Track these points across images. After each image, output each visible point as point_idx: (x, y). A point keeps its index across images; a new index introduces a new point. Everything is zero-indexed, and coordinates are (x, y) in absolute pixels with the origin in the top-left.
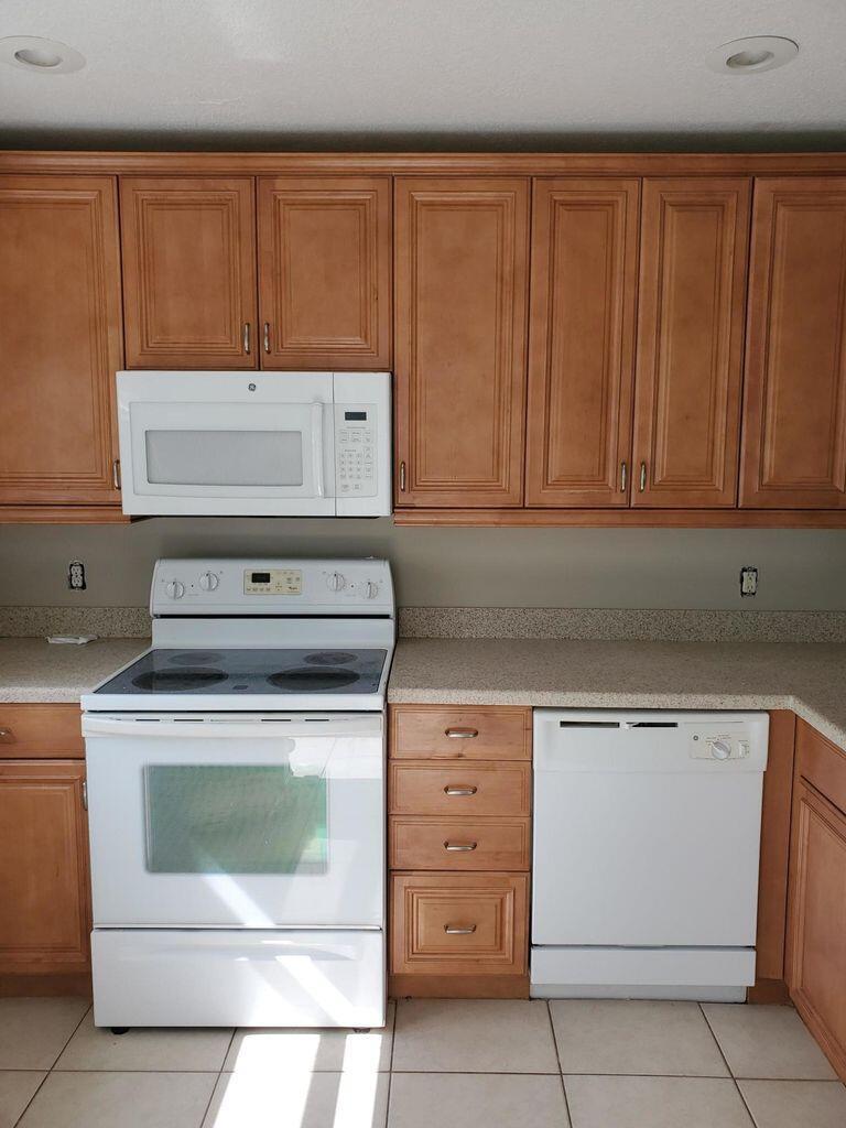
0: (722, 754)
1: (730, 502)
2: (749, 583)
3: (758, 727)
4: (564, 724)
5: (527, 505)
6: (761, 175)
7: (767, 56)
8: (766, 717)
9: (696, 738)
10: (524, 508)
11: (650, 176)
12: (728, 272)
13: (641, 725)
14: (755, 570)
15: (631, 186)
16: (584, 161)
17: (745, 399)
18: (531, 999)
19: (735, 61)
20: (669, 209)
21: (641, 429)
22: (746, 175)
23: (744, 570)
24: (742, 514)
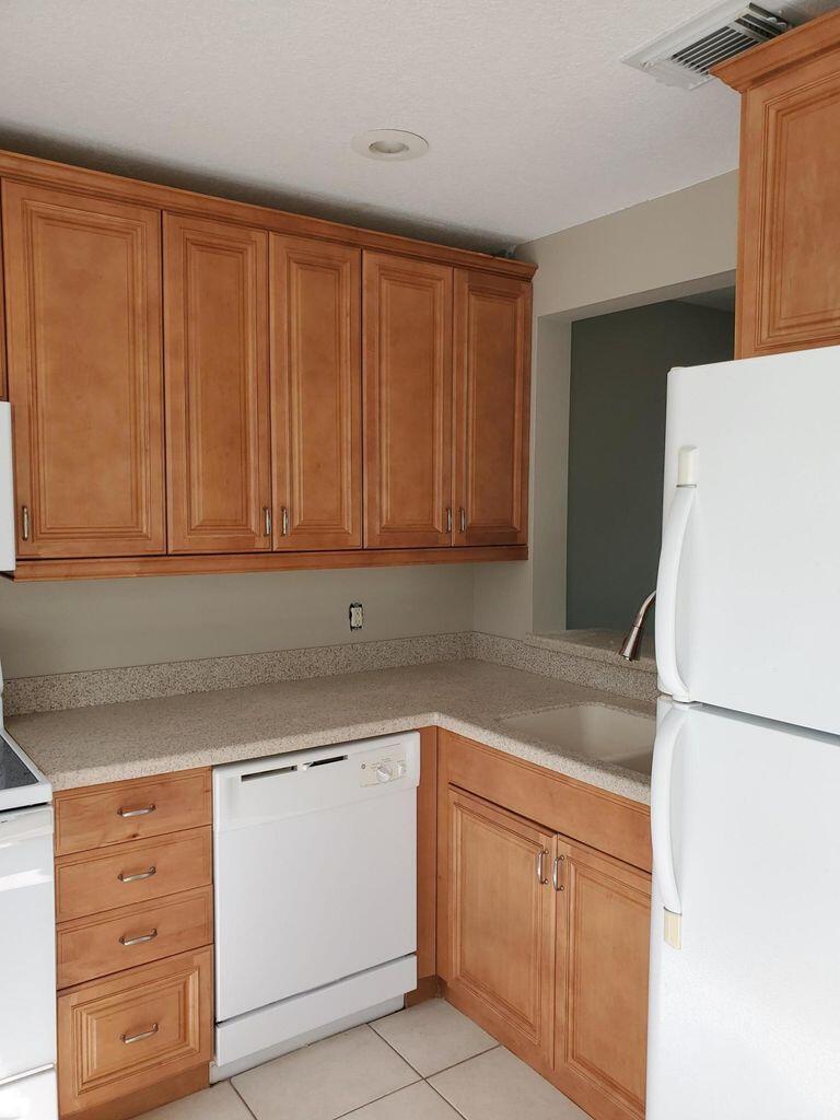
0: (386, 777)
1: (357, 543)
2: (357, 620)
3: (411, 746)
4: (245, 777)
5: (170, 552)
6: (369, 249)
8: (417, 736)
9: (364, 767)
10: (167, 555)
11: (277, 231)
12: (346, 332)
13: (315, 764)
14: (361, 606)
15: (259, 236)
17: (365, 451)
18: (212, 1085)
19: (375, 147)
20: (294, 266)
21: (281, 476)
22: (354, 245)
23: (352, 606)
24: (368, 555)
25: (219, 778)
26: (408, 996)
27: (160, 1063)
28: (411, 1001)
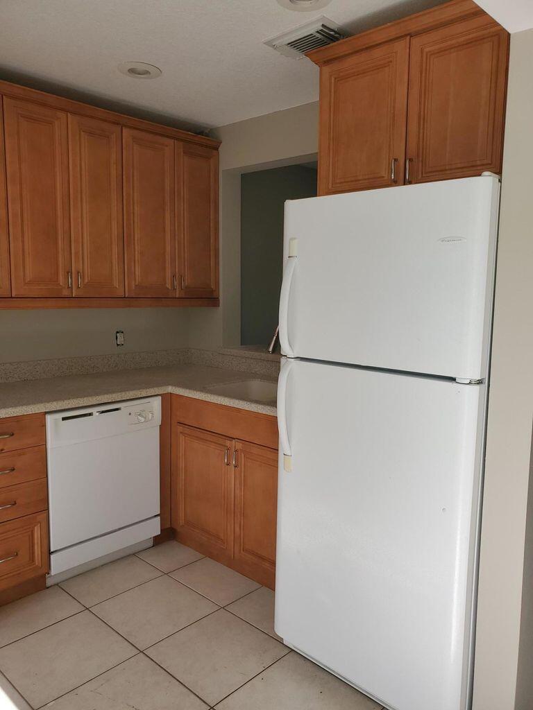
0: (143, 420)
1: (122, 294)
2: (120, 340)
3: (156, 403)
4: (64, 419)
5: (13, 296)
6: (127, 126)
7: (147, 72)
8: (160, 397)
9: (130, 414)
10: (11, 297)
11: (74, 113)
12: (113, 172)
13: (103, 412)
14: (123, 332)
15: (61, 115)
16: (35, 94)
17: (125, 240)
18: (48, 588)
19: (132, 71)
20: (82, 133)
21: (77, 253)
22: (118, 124)
23: (117, 332)
24: (129, 300)
25: (49, 418)
26: (155, 538)
27: (19, 574)
28: (158, 541)
